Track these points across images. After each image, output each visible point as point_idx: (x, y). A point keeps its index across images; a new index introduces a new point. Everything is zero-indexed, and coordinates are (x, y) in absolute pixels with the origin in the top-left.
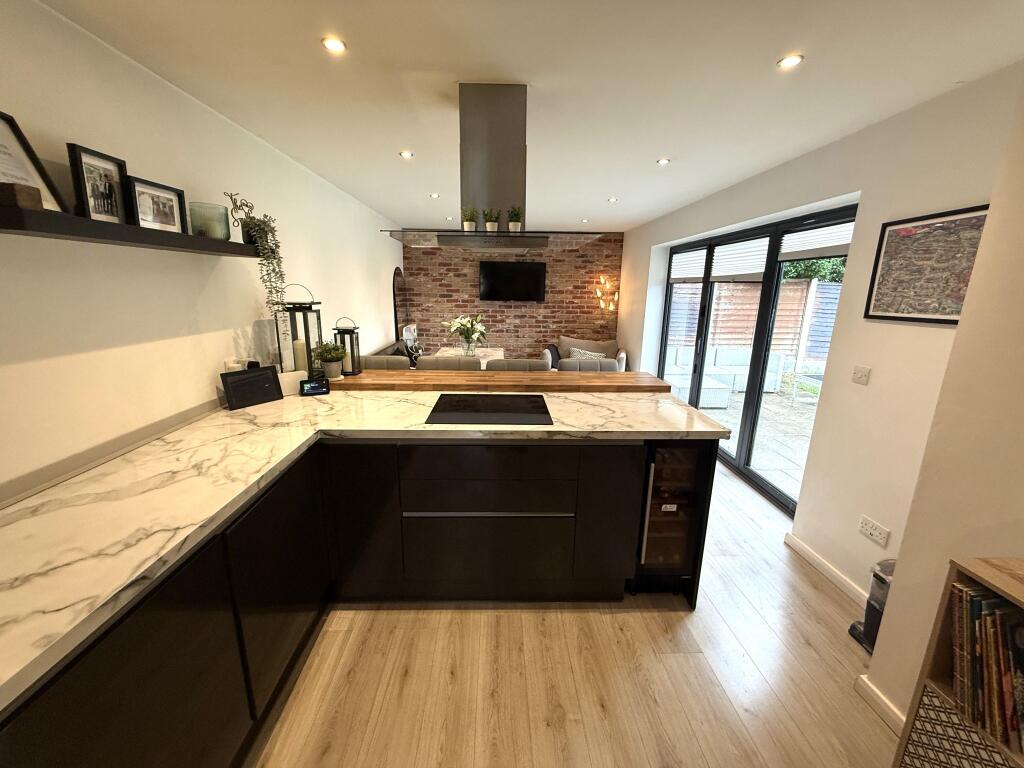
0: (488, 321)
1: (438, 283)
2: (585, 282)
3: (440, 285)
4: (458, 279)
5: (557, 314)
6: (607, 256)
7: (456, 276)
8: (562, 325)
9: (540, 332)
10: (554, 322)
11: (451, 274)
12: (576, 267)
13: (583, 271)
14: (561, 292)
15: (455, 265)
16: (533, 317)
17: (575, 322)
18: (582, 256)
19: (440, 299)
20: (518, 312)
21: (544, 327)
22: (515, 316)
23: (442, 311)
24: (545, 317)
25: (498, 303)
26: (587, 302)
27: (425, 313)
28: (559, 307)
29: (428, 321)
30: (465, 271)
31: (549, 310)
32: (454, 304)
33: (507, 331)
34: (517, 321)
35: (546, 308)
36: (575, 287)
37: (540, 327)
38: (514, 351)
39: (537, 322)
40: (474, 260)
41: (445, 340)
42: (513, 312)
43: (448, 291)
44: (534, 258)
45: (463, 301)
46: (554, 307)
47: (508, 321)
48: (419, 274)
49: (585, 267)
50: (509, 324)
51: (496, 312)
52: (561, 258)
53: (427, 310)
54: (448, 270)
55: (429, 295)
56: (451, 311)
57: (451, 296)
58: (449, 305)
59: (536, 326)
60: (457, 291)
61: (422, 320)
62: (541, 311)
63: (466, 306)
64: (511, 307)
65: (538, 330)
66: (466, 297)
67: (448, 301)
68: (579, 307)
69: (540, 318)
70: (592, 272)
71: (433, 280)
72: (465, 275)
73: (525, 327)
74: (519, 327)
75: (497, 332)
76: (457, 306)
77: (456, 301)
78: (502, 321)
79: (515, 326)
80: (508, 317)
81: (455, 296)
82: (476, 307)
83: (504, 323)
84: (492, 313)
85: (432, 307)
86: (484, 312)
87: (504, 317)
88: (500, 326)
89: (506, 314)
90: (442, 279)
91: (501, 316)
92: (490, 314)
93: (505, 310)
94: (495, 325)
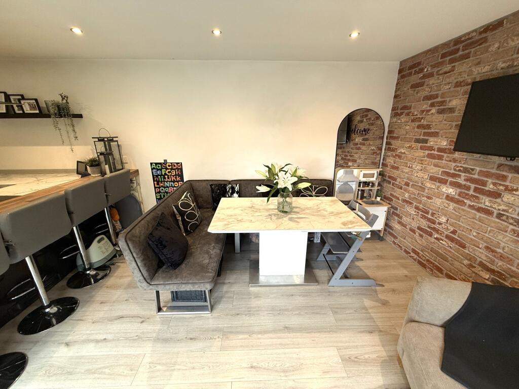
0: (468, 188)
1: (417, 124)
3: (419, 127)
7: (440, 112)
11: (434, 110)
15: (443, 95)
19: (414, 144)
23: (413, 159)
27: (397, 159)
29: (397, 168)
30: (454, 103)
32: (427, 152)
33: (500, 216)
38: (502, 257)
41: (407, 195)
43: (425, 134)
45: (440, 150)
47: (508, 198)
48: (402, 113)
51: (488, 175)
53: (400, 157)
54: (432, 105)
55: (404, 140)
56: (421, 163)
57: (427, 141)
58: (421, 153)
60: (435, 135)
61: (393, 167)
63: (440, 158)
66: (444, 144)
67: (422, 148)
71: (413, 121)
72: (452, 110)
75: (479, 210)
77: (431, 148)
78: (496, 195)
80: (511, 190)
81: (432, 142)
82: (455, 160)
83: (499, 200)
84: (479, 175)
85: (404, 153)
86: (466, 170)
87: (501, 188)
88: (486, 202)
89: (507, 183)
90: (422, 118)
91: (494, 184)
92: (476, 176)
93: (510, 175)
94: (477, 197)
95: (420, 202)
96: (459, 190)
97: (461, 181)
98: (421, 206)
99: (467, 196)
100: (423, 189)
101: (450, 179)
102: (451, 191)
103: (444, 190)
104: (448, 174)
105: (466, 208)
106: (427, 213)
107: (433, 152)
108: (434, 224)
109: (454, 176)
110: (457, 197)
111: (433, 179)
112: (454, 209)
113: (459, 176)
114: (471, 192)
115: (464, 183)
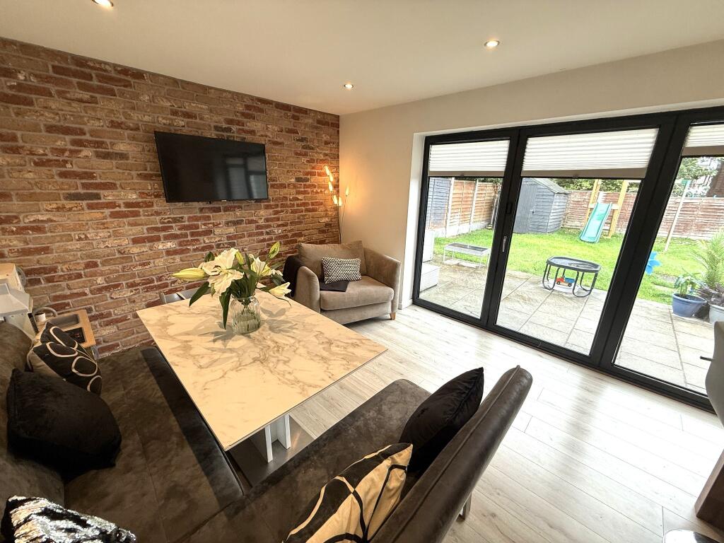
0: (186, 236)
1: (56, 169)
2: (307, 174)
3: (63, 175)
4: (107, 163)
5: (282, 215)
6: (326, 143)
8: (289, 228)
9: (264, 240)
10: (279, 226)
11: (87, 152)
12: (297, 154)
13: (304, 160)
14: (283, 186)
15: (93, 133)
16: (251, 222)
17: (300, 223)
18: (302, 140)
19: (69, 204)
20: (231, 216)
21: (268, 233)
22: (227, 223)
23: (80, 226)
24: (267, 220)
25: (197, 205)
26: (312, 198)
27: (31, 235)
28: (283, 206)
29: (46, 250)
30: (121, 147)
31: (271, 211)
32: (107, 212)
34: (232, 230)
35: (267, 207)
36: (298, 180)
37: (262, 234)
39: (258, 227)
40: (137, 129)
41: (100, 280)
42: (223, 217)
43: (85, 186)
44: (243, 135)
45: (128, 205)
46: (277, 206)
47: (217, 231)
49: (306, 155)
50: (220, 235)
51: (197, 219)
52: (278, 140)
53: (38, 229)
54: (78, 144)
56: (104, 226)
57: (97, 196)
58: (96, 214)
59: (258, 234)
60: (110, 186)
62: (262, 212)
63: (136, 214)
64: (218, 210)
65: (261, 238)
66: (133, 197)
67: (90, 207)
68: (304, 204)
69: (261, 222)
70: (311, 161)
71: (39, 164)
72: (123, 156)
73: (243, 236)
74: (235, 237)
76: (113, 215)
77: (112, 205)
78: (208, 232)
79: (229, 238)
80: (216, 225)
81: (108, 196)
82: (158, 213)
83: (212, 235)
84: (189, 221)
85: (50, 220)
86: (175, 220)
87: (211, 225)
88: (206, 240)
89: (212, 221)
90: (66, 162)
91: (205, 225)
92: (187, 223)
93: (211, 215)
94: (198, 240)
95: (133, 276)
96: (176, 241)
97: (176, 231)
98: (137, 280)
99: (188, 243)
100: (129, 259)
101: (162, 234)
102: (170, 245)
103: (161, 247)
104: (157, 229)
105: (191, 253)
106: (152, 281)
107: (117, 209)
108: (167, 286)
109: (164, 229)
110: (178, 248)
111: (136, 241)
112: (181, 260)
113: (171, 227)
114: (189, 238)
115: (179, 232)
